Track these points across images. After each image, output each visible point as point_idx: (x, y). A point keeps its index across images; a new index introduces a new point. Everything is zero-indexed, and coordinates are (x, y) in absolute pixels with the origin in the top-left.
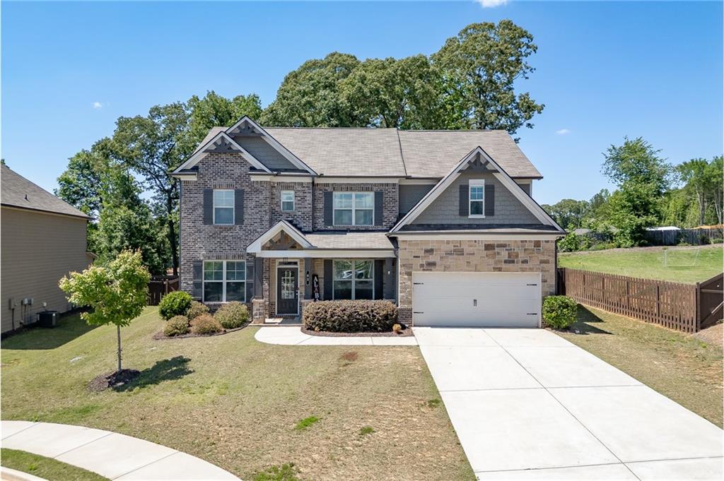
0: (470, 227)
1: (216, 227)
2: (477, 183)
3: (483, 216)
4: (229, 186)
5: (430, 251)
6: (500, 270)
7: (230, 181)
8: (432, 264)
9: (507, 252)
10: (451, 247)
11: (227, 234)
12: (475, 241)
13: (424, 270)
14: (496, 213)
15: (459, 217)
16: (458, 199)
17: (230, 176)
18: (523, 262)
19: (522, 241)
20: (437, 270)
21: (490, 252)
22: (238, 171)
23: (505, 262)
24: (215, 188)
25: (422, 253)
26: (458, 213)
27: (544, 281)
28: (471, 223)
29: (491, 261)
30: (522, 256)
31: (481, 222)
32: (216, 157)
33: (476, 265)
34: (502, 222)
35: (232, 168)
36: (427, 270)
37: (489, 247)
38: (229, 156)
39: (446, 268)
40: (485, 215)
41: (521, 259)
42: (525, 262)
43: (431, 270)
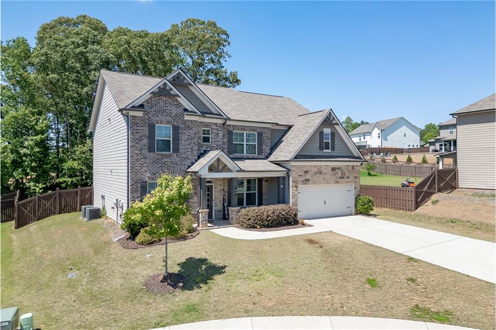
0: (325, 157)
1: (158, 155)
2: (327, 131)
3: (330, 151)
4: (168, 122)
5: (306, 172)
6: (337, 182)
7: (169, 118)
8: (307, 180)
9: (341, 172)
10: (316, 169)
11: (166, 160)
12: (327, 166)
13: (303, 184)
14: (336, 149)
15: (319, 151)
16: (319, 140)
17: (169, 115)
18: (347, 178)
19: (347, 166)
20: (310, 184)
21: (334, 172)
22: (175, 111)
23: (340, 178)
24: (158, 123)
25: (302, 174)
26: (318, 148)
27: (355, 188)
28: (325, 155)
29: (334, 178)
30: (347, 174)
31: (329, 154)
32: (158, 98)
33: (328, 180)
34: (338, 155)
35: (170, 109)
36: (305, 184)
37: (333, 169)
38: (168, 99)
39: (314, 183)
40: (331, 150)
41: (346, 176)
42: (348, 178)
43: (307, 184)
